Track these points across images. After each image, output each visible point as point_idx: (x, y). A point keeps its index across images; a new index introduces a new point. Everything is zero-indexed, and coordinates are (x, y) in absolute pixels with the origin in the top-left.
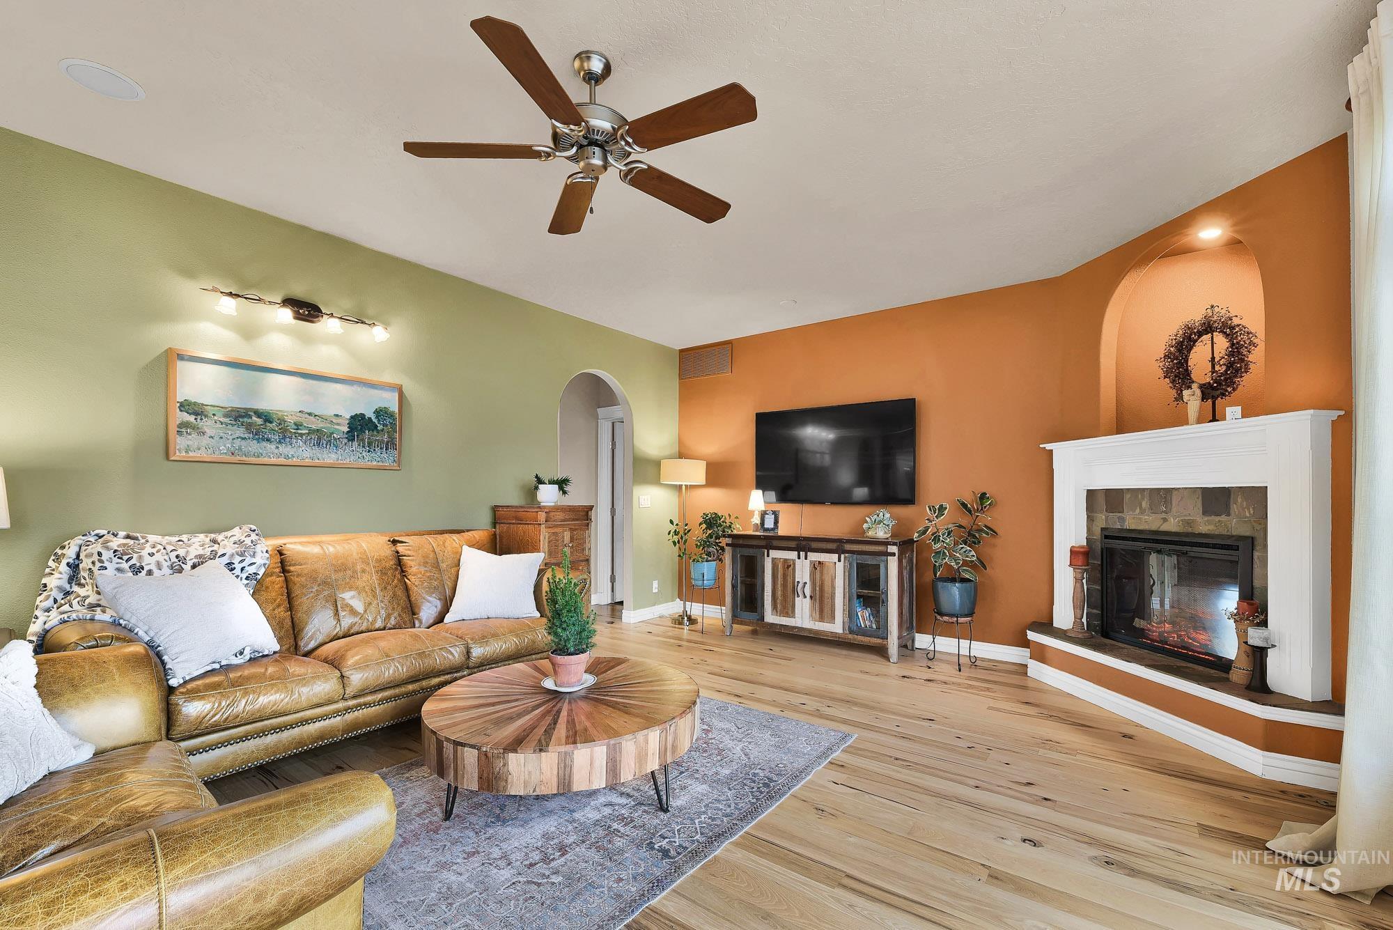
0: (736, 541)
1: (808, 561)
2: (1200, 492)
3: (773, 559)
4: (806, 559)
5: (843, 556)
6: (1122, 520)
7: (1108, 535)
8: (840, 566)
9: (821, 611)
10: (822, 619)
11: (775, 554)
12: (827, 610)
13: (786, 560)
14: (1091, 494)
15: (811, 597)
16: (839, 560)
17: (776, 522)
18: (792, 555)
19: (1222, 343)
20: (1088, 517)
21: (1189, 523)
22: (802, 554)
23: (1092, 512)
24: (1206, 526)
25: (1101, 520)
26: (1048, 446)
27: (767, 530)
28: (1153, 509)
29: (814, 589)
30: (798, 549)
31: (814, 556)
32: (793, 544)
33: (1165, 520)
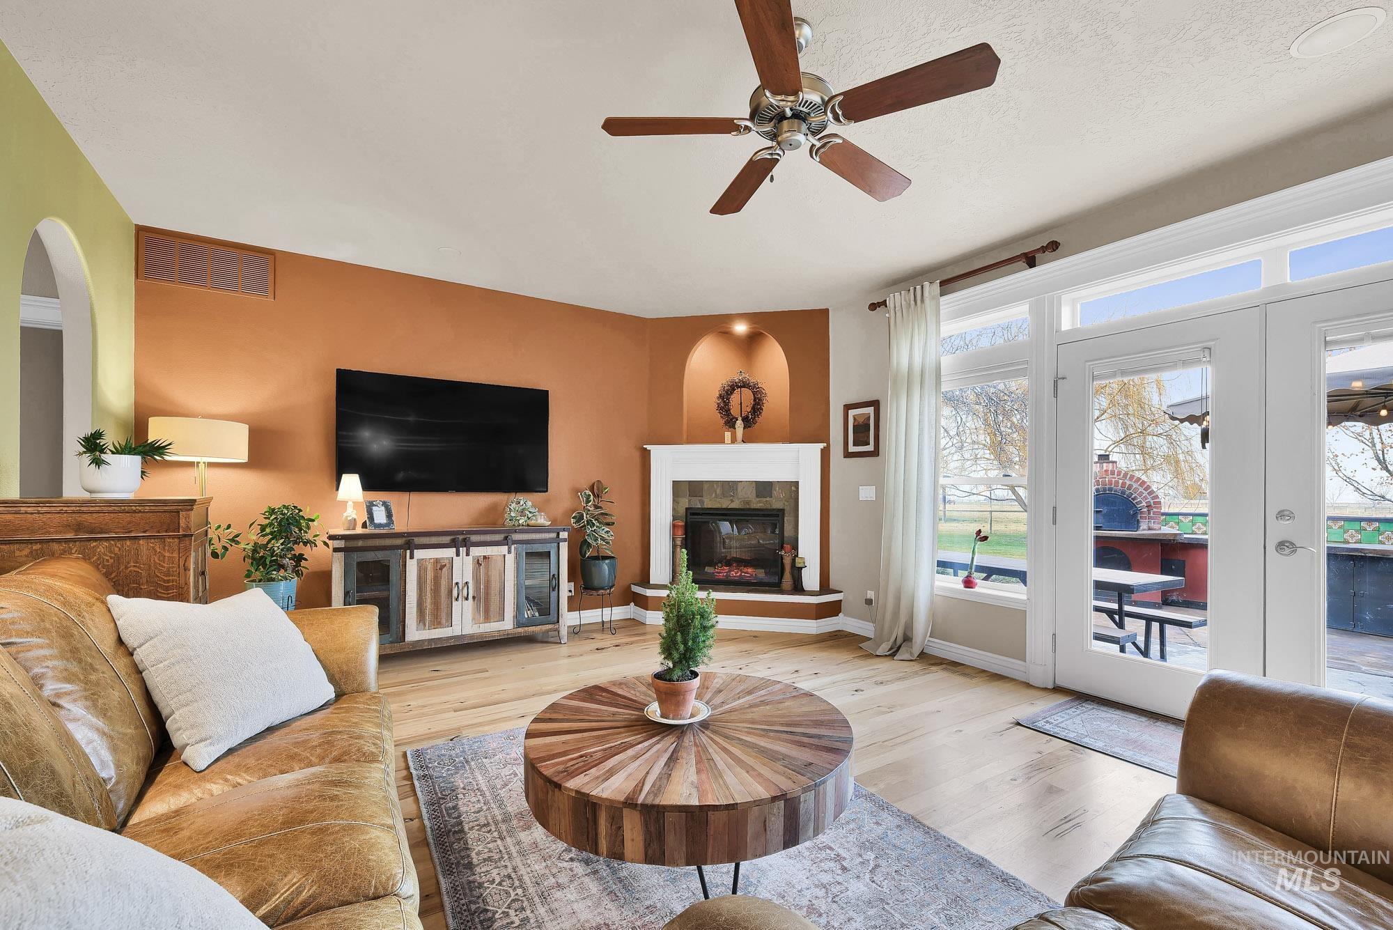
0: (352, 544)
1: (470, 558)
2: (754, 484)
3: (419, 561)
4: (468, 554)
5: (513, 547)
6: (702, 502)
7: (690, 512)
8: (510, 559)
9: (487, 611)
10: (487, 619)
11: (419, 554)
12: (494, 606)
13: (437, 561)
14: (676, 484)
15: (474, 598)
16: (509, 552)
17: (389, 515)
18: (451, 552)
19: (747, 395)
20: (674, 500)
21: (748, 503)
22: (463, 550)
23: (678, 497)
24: (757, 504)
25: (685, 503)
26: (648, 447)
27: (380, 526)
28: (724, 495)
29: (477, 589)
30: (454, 544)
31: (477, 552)
32: (447, 539)
33: (732, 501)
